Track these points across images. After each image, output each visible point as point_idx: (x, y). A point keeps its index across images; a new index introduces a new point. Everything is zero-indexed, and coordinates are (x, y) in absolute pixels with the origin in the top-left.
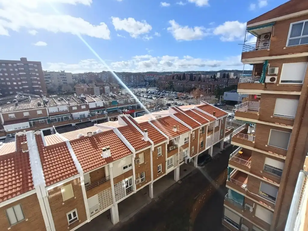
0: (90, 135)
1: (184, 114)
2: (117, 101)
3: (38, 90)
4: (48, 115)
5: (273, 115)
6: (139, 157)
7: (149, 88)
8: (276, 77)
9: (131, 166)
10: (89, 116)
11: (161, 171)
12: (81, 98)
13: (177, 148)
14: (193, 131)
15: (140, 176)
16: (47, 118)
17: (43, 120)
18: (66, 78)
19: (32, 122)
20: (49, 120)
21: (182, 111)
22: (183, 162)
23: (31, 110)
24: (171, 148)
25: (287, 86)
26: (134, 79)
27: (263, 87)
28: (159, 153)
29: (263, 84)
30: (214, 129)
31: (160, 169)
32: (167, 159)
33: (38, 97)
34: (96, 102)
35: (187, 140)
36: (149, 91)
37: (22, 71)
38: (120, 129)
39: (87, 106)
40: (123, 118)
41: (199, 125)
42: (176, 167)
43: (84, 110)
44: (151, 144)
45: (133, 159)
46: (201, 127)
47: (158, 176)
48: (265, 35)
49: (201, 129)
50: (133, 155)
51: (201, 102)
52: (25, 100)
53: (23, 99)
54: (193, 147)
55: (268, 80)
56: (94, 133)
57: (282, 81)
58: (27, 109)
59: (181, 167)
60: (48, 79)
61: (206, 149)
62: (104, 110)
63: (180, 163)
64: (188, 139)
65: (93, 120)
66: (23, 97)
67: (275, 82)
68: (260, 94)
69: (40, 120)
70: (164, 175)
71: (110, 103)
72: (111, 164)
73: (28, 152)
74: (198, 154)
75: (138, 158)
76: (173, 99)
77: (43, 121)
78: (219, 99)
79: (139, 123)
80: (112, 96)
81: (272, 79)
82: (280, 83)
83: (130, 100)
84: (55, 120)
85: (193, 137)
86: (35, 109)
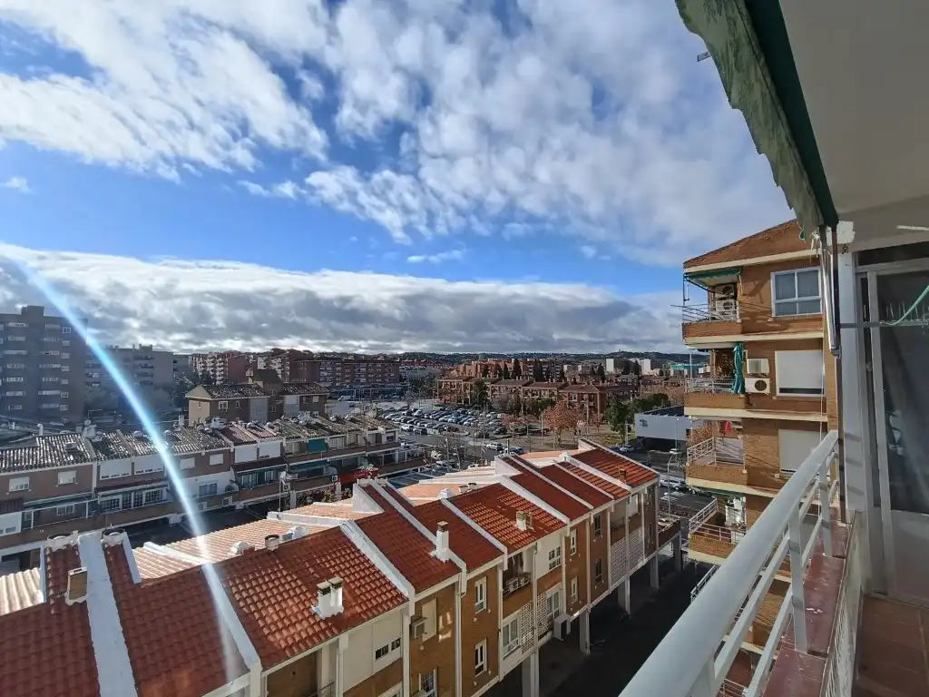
0: (273, 546)
1: (541, 476)
2: (326, 441)
3: (53, 405)
4: (94, 485)
5: (779, 472)
6: (424, 615)
7: (413, 401)
8: (767, 381)
9: (398, 645)
10: (229, 488)
11: (485, 669)
12: (211, 431)
13: (529, 585)
14: (572, 529)
15: (423, 686)
16: (89, 497)
17: (73, 504)
18: (152, 367)
19: (32, 511)
20: (93, 505)
21: (533, 467)
22: (549, 634)
23: (38, 470)
24: (515, 584)
25: (795, 401)
26: (367, 374)
27: (742, 403)
28: (480, 601)
29: (742, 396)
30: (627, 521)
31: (482, 660)
32: (503, 622)
33: (61, 428)
34: (259, 444)
35: (556, 558)
36: (415, 410)
37: (18, 345)
38: (363, 524)
39: (229, 456)
40: (370, 491)
41: (587, 510)
42: (530, 650)
43: (218, 468)
44: (459, 570)
45: (407, 622)
46: (589, 517)
47: (475, 683)
48: (723, 287)
49: (592, 521)
50: (407, 608)
51: (579, 441)
52: (19, 437)
53: (15, 434)
54: (574, 582)
55: (750, 385)
56: (286, 537)
57: (782, 390)
58: (27, 468)
59: (543, 651)
61: (611, 588)
62: (282, 469)
63: (540, 638)
64: (559, 553)
65: (242, 503)
66: (13, 426)
67: (767, 391)
68: (740, 421)
69: (58, 507)
70: (493, 682)
71: (304, 447)
72: (344, 638)
73: (85, 602)
74: (589, 606)
75: (421, 617)
76: (491, 434)
77: (69, 508)
78: (623, 433)
79: (415, 504)
80: (308, 426)
81: (760, 385)
82: (778, 394)
83: (365, 438)
84: (113, 504)
85: (572, 547)
86: (55, 468)
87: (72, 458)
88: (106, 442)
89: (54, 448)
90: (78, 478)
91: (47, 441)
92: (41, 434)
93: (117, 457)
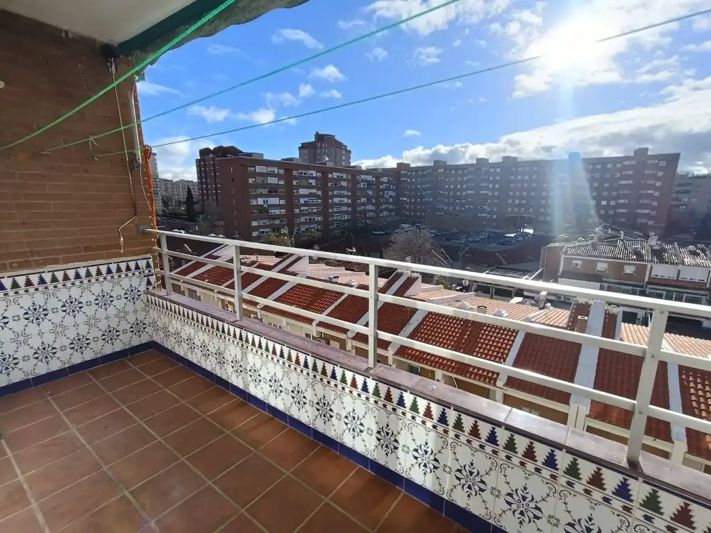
3: (643, 221)
4: (646, 279)
16: (642, 287)
17: (630, 288)
19: (606, 285)
23: (614, 260)
33: (640, 236)
37: (627, 177)
58: (608, 257)
60: (680, 196)
66: (609, 231)
69: (622, 287)
77: (627, 290)
84: (660, 296)
86: (623, 261)
87: (635, 257)
88: (663, 250)
89: (626, 249)
90: (636, 271)
91: (624, 243)
92: (622, 238)
93: (667, 263)
